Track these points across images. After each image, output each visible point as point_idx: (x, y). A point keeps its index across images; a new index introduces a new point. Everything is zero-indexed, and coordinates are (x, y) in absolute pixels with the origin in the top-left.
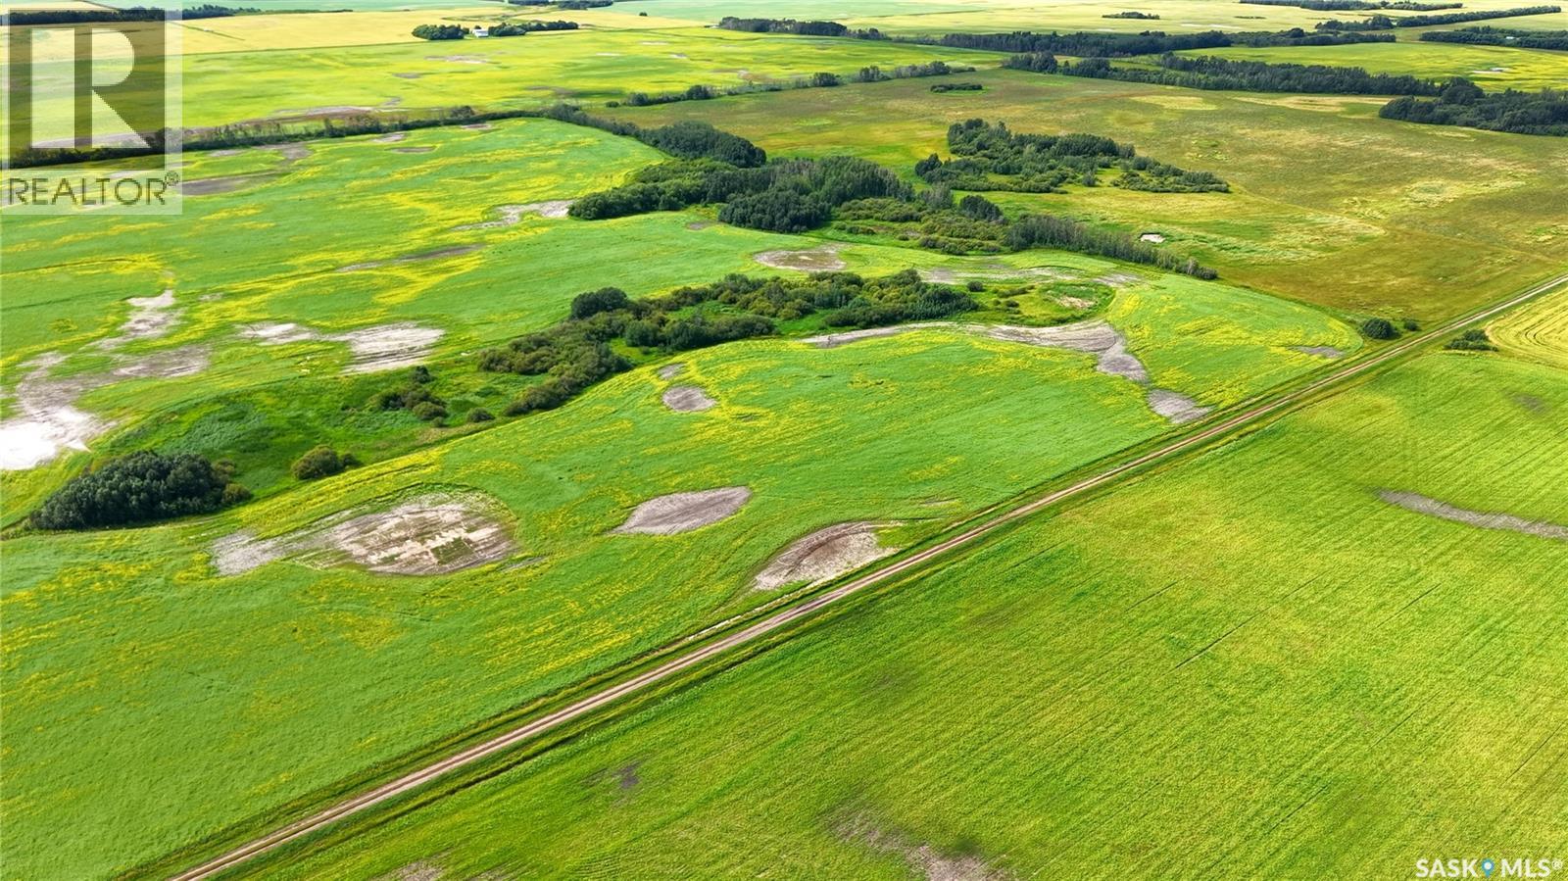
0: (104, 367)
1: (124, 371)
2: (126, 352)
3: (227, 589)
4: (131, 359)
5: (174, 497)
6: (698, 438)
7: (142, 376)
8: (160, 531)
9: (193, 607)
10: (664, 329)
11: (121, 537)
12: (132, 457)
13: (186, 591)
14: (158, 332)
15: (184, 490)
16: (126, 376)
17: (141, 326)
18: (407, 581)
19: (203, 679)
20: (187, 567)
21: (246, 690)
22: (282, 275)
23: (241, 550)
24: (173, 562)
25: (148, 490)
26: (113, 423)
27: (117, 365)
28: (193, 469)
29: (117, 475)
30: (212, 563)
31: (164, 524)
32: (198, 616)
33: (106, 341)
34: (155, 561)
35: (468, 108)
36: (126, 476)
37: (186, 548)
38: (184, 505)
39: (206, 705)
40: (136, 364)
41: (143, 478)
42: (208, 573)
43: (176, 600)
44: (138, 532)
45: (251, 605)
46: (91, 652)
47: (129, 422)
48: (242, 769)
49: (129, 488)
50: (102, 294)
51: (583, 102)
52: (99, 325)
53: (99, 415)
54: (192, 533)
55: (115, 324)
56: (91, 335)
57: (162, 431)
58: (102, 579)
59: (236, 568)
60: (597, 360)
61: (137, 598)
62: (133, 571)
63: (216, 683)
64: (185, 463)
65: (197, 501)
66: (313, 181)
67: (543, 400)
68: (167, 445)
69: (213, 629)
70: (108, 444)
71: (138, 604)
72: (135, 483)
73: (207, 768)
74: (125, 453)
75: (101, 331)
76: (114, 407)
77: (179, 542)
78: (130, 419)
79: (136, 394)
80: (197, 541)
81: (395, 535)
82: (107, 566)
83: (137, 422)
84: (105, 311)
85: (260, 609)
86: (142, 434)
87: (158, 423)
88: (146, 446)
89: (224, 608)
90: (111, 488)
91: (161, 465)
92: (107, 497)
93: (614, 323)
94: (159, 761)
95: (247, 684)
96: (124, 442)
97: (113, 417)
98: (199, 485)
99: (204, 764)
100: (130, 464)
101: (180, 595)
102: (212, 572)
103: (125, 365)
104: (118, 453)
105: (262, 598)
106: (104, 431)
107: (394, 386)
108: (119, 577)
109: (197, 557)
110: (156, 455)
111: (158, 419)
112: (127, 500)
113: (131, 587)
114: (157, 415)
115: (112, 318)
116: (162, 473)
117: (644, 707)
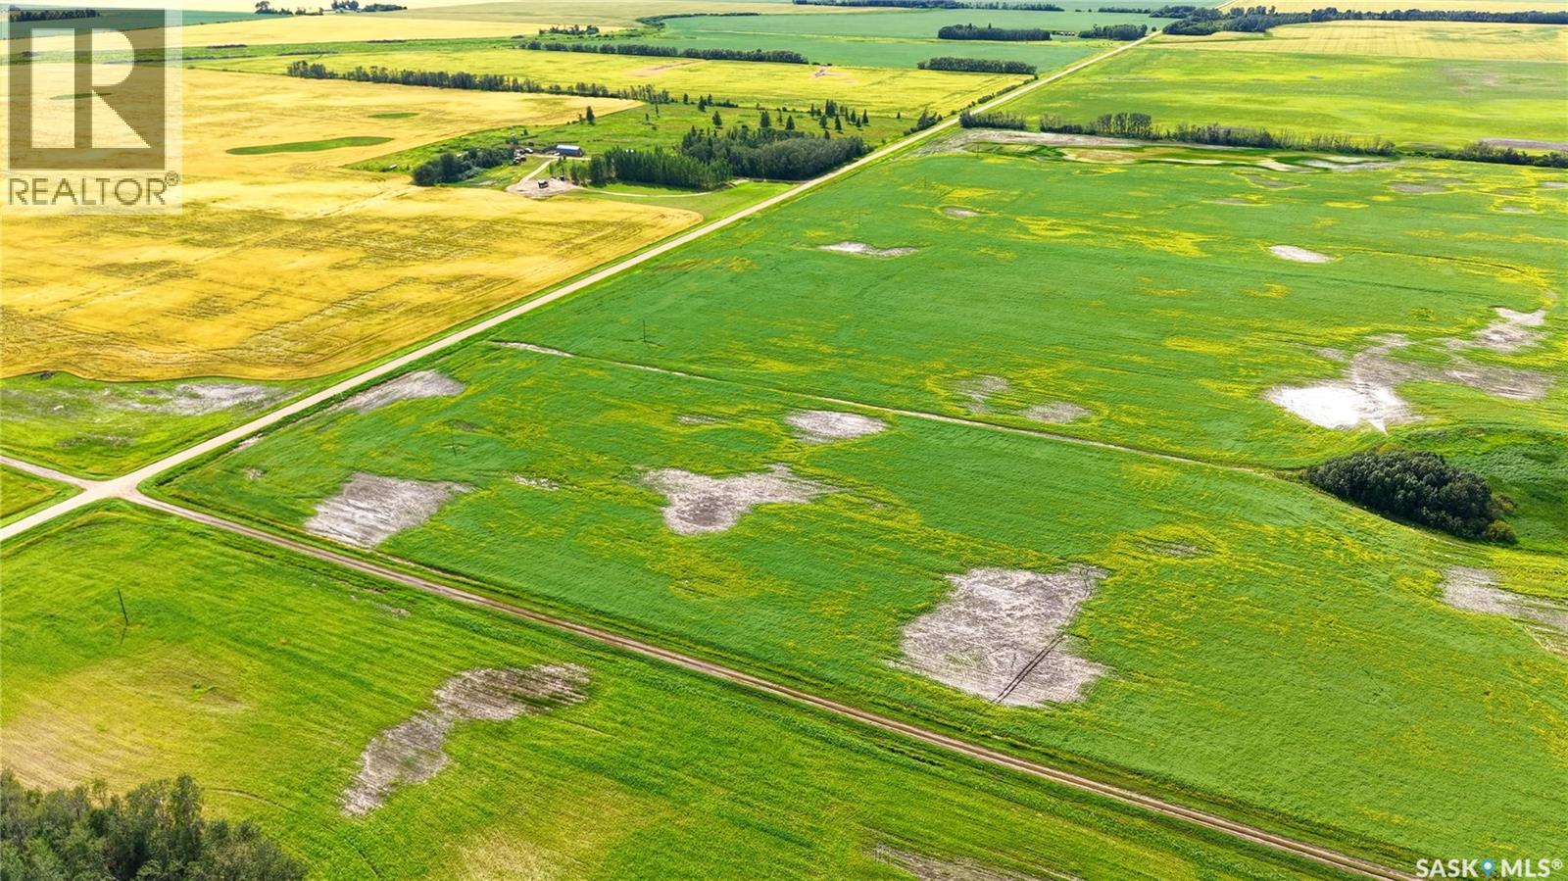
0: (1439, 364)
1: (1456, 374)
2: (1467, 356)
3: (1441, 617)
4: (1469, 364)
5: (1440, 508)
7: (1471, 384)
8: (1409, 533)
9: (1401, 616)
11: (1372, 521)
12: (1420, 454)
13: (1403, 598)
14: (1510, 348)
15: (1453, 506)
16: (1456, 380)
17: (1495, 337)
19: (1374, 684)
20: (1415, 577)
21: (1407, 718)
23: (1476, 589)
24: (1406, 566)
25: (1418, 491)
26: (1420, 418)
27: (1452, 366)
28: (1471, 491)
29: (1398, 465)
30: (1440, 586)
31: (1416, 528)
32: (1400, 626)
33: (1455, 340)
34: (1390, 557)
36: (1405, 470)
37: (1424, 560)
38: (1444, 520)
39: (1365, 708)
40: (1470, 371)
41: (1420, 478)
42: (1432, 593)
43: (1388, 601)
44: (1389, 524)
45: (1453, 643)
46: (1295, 605)
47: (1435, 423)
48: (1364, 784)
49: (1402, 482)
50: (1475, 296)
52: (1455, 323)
53: (1412, 405)
54: (1438, 549)
55: (1471, 328)
56: (1444, 330)
57: (1462, 442)
58: (1336, 549)
59: (1461, 602)
61: (1357, 581)
62: (1366, 556)
63: (1383, 695)
64: (1468, 481)
65: (1458, 522)
68: (1461, 459)
69: (1408, 646)
70: (1407, 435)
71: (1355, 586)
72: (1411, 479)
73: (1335, 762)
74: (1416, 449)
75: (1455, 330)
76: (1429, 404)
77: (1421, 551)
78: (1437, 420)
79: (1456, 399)
80: (1438, 559)
82: (1347, 539)
83: (1443, 425)
84: (1468, 313)
85: (1463, 652)
86: (1442, 438)
87: (1462, 434)
88: (1438, 451)
89: (1428, 632)
90: (1387, 475)
91: (1443, 474)
92: (1380, 481)
94: (1299, 728)
95: (1411, 713)
96: (1419, 439)
97: (1423, 412)
98: (1469, 508)
99: (1335, 756)
100: (1415, 461)
101: (1395, 599)
102: (1435, 593)
103: (1460, 368)
104: (1410, 447)
105: (1472, 644)
106: (1409, 421)
108: (1352, 554)
109: (1430, 573)
110: (1443, 462)
111: (1464, 430)
112: (1395, 492)
113: (1357, 569)
114: (1465, 426)
115: (1471, 321)
116: (1441, 480)
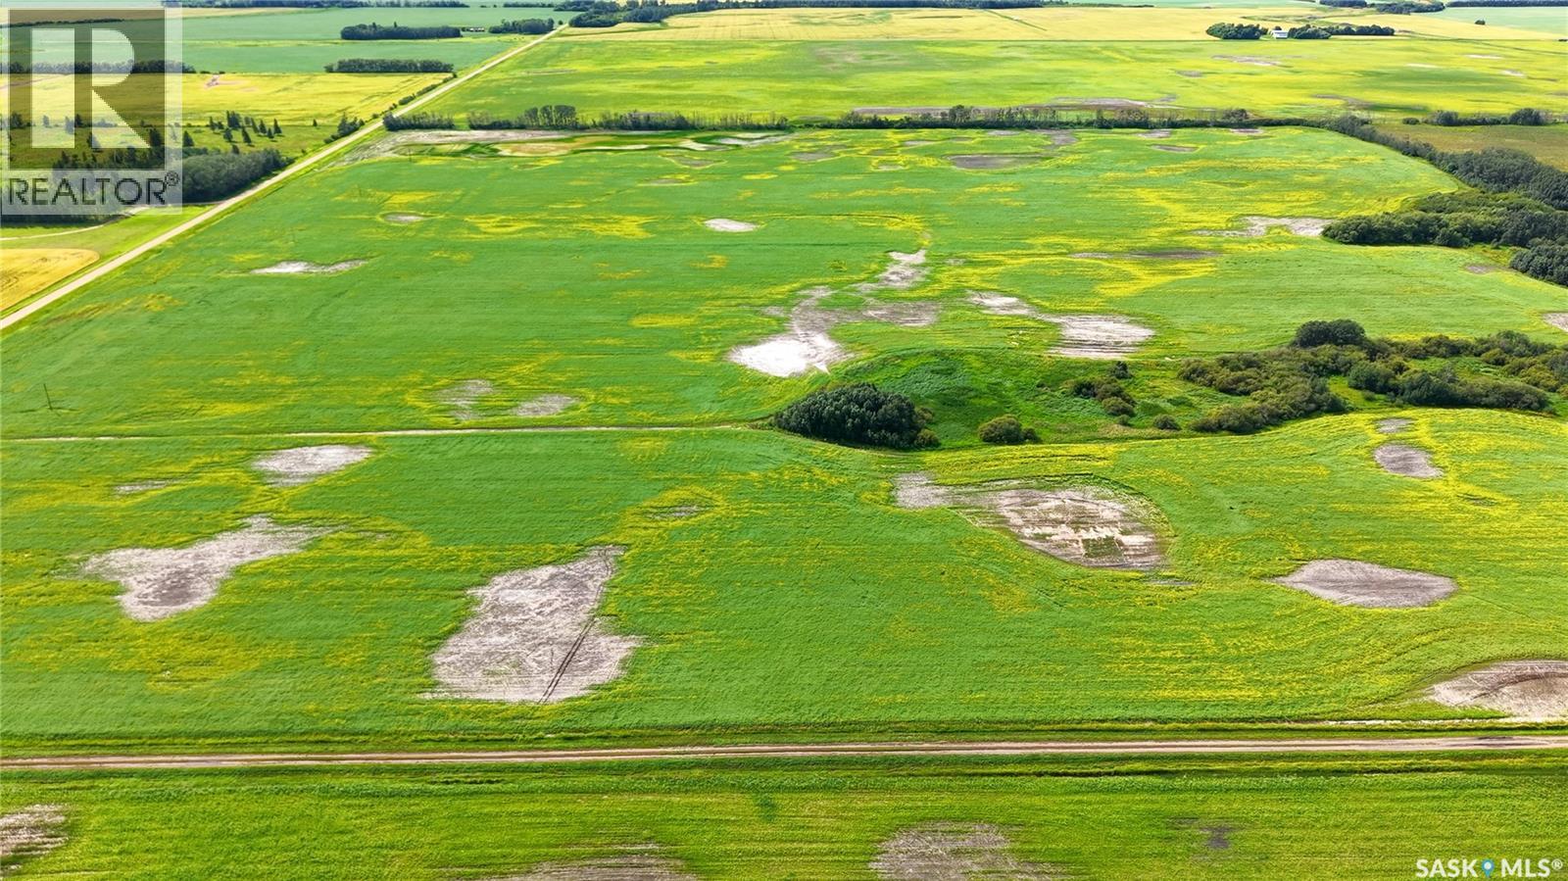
0: (857, 306)
1: (871, 313)
2: (877, 297)
3: (900, 517)
4: (879, 303)
5: (880, 429)
6: (1406, 508)
7: (883, 320)
8: (861, 454)
9: (869, 525)
10: (1400, 377)
11: (832, 450)
12: (857, 386)
13: (868, 510)
14: (906, 284)
15: (890, 425)
16: (871, 318)
17: (893, 277)
18: (1052, 562)
19: (860, 589)
20: (874, 490)
21: (890, 611)
22: (1019, 252)
23: (919, 489)
24: (865, 483)
25: (862, 417)
26: (852, 355)
27: (867, 307)
28: (900, 409)
29: (843, 398)
30: (893, 493)
31: (866, 449)
32: (870, 534)
33: (865, 285)
34: (852, 478)
35: (1243, 111)
36: (849, 401)
37: (877, 474)
38: (885, 437)
39: (857, 611)
40: (881, 309)
41: (861, 406)
42: (888, 501)
43: (858, 515)
44: (846, 450)
45: (912, 539)
46: (788, 537)
47: (863, 357)
48: (870, 676)
49: (848, 412)
50: (873, 244)
51: (1376, 115)
52: (863, 270)
53: (843, 345)
54: (885, 463)
55: (875, 272)
56: (855, 277)
57: (885, 370)
58: (810, 481)
59: (911, 503)
60: (1308, 394)
61: (831, 504)
62: (834, 481)
63: (869, 596)
64: (896, 401)
65: (895, 437)
66: (1071, 167)
67: (1237, 423)
68: (885, 383)
69: (879, 549)
70: (843, 372)
71: (830, 509)
72: (854, 409)
73: (844, 665)
74: (854, 382)
75: (863, 276)
76: (855, 342)
77: (873, 467)
78: (864, 354)
79: (874, 334)
80: (887, 471)
81: (1052, 516)
82: (817, 471)
83: (869, 358)
84: (870, 260)
85: (920, 544)
86: (870, 369)
87: (884, 363)
88: (870, 380)
89: (893, 534)
90: (836, 409)
91: (877, 399)
92: (832, 414)
93: (1341, 359)
94: (812, 644)
95: (892, 605)
96: (855, 373)
97: (853, 350)
98: (901, 424)
99: (844, 660)
100: (855, 392)
101: (862, 512)
102: (891, 500)
103: (873, 308)
104: (849, 381)
105: (924, 536)
106: (841, 360)
107: (1091, 376)
108: (823, 482)
109: (883, 484)
110: (875, 389)
111: (885, 360)
112: (845, 422)
113: (829, 493)
114: (885, 356)
115: (874, 266)
116: (876, 406)
117: (1256, 774)
